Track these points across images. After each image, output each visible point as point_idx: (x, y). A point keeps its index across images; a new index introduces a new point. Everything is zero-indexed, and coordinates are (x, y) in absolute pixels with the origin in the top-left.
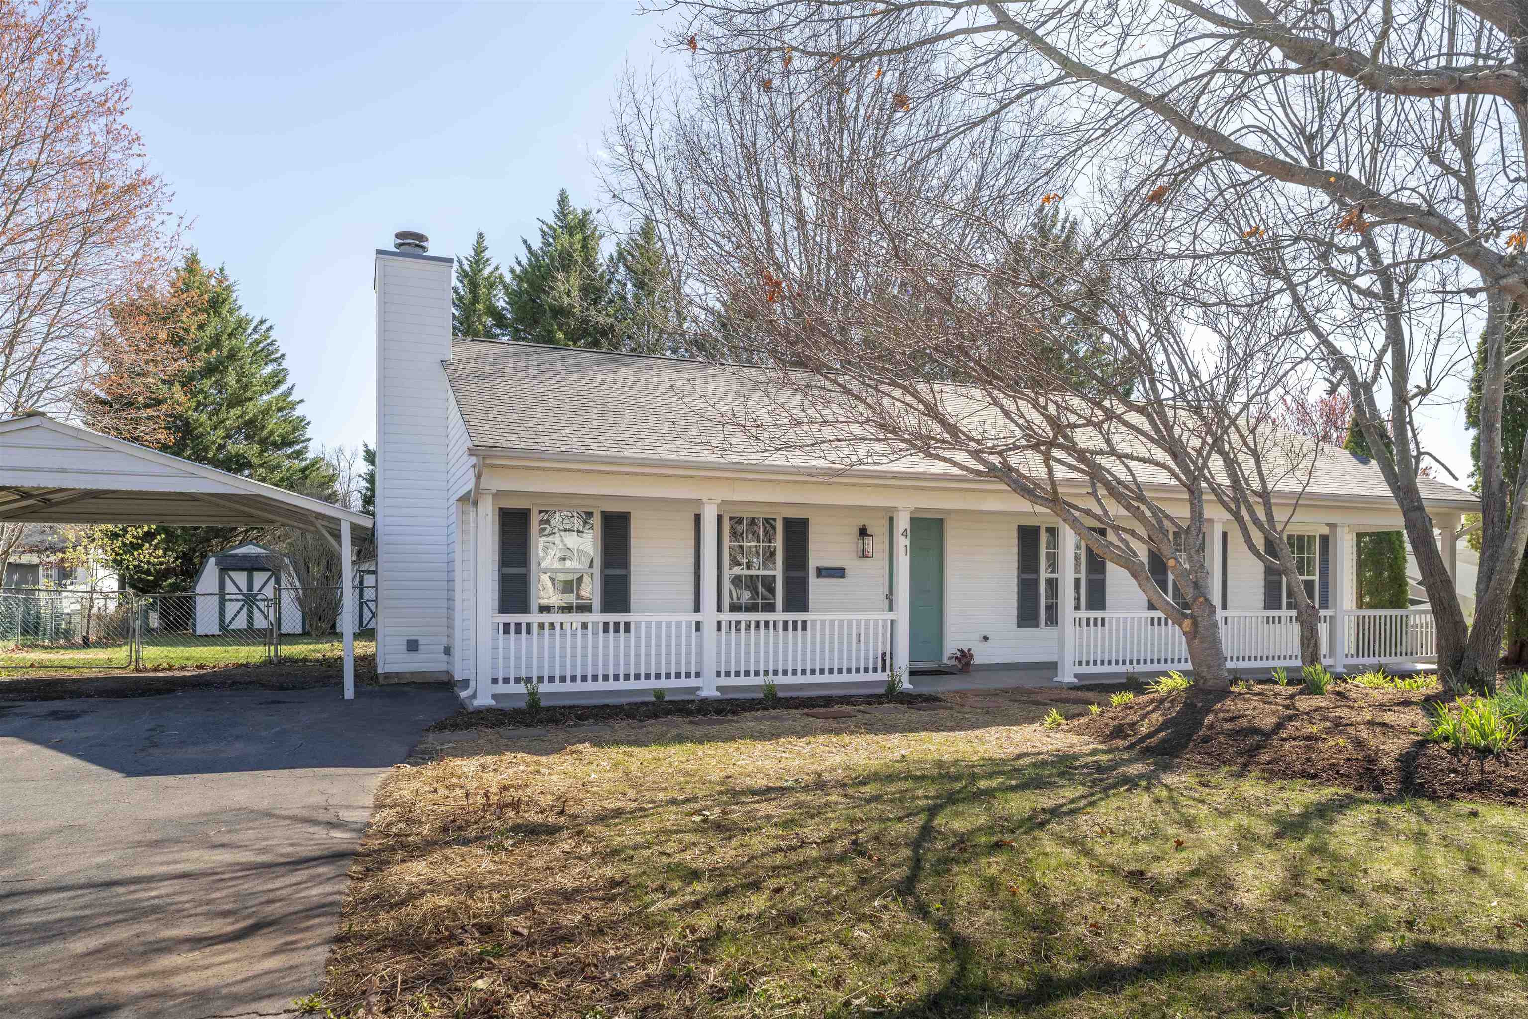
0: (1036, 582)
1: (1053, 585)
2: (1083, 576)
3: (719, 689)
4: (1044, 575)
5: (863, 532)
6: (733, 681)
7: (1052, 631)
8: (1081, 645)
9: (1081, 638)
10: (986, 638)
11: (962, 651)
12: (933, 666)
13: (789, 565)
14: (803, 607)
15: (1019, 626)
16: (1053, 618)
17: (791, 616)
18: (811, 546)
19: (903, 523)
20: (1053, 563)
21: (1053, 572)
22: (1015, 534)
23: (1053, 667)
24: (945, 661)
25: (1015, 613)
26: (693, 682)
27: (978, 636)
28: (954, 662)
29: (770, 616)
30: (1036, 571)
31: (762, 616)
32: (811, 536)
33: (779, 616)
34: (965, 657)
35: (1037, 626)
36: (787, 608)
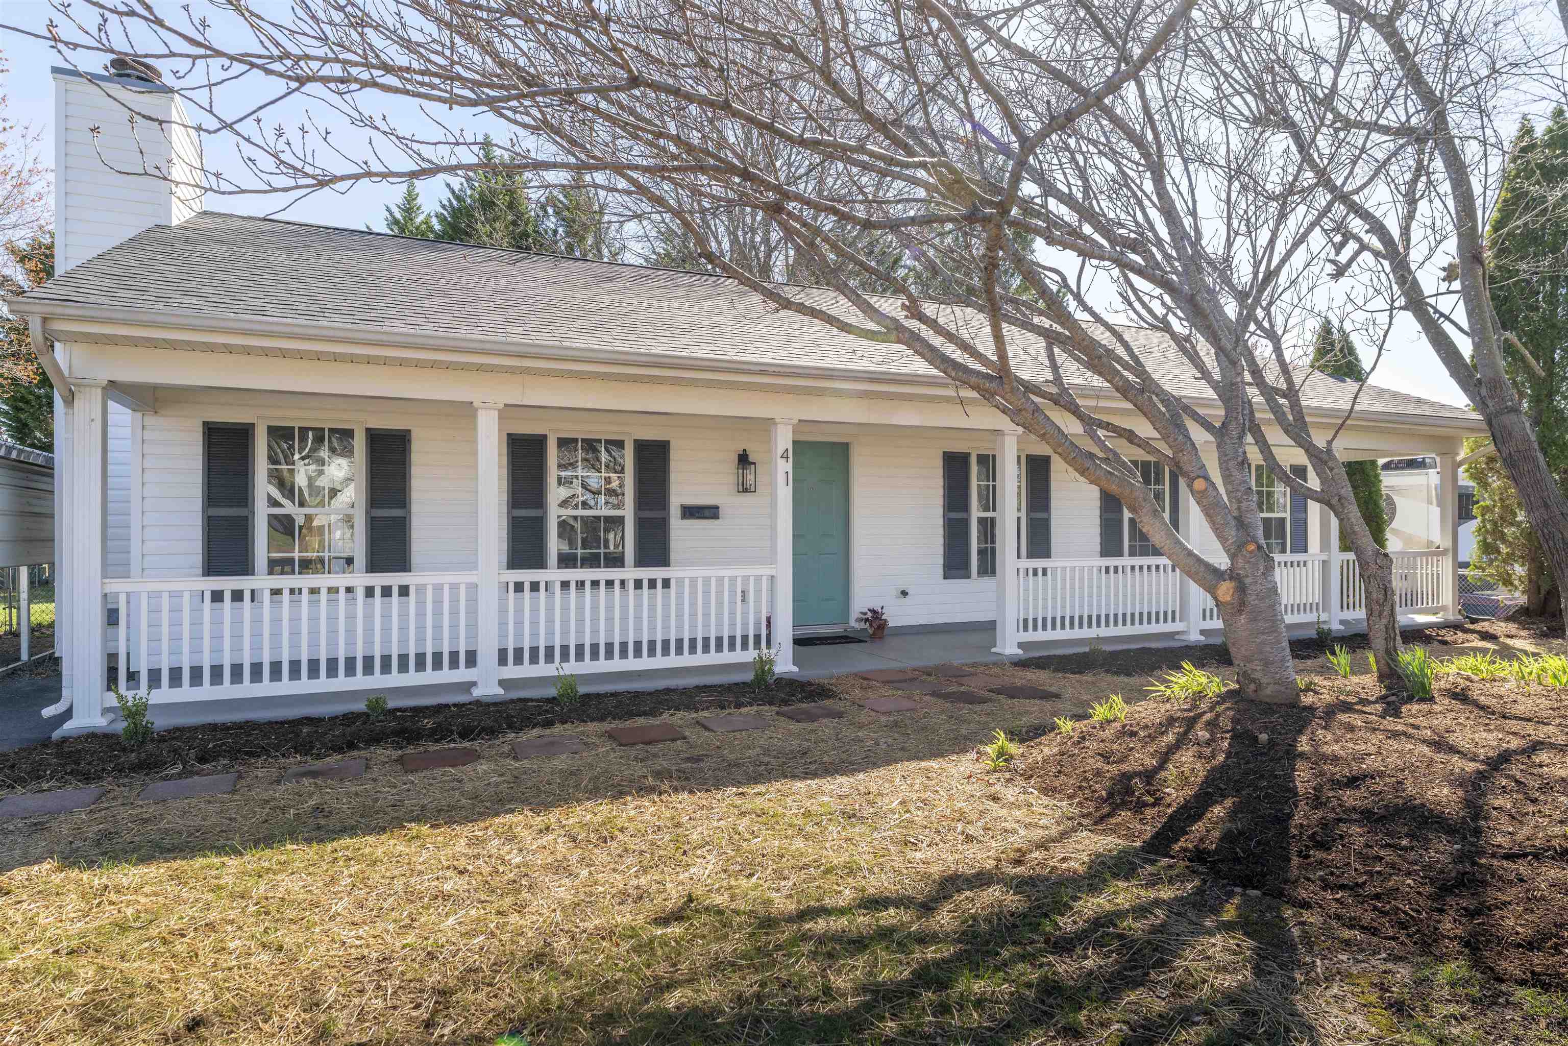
0: (966, 523)
1: (988, 528)
2: (1023, 515)
3: (502, 683)
4: (976, 513)
5: (744, 460)
6: (527, 671)
7: (988, 583)
8: (1026, 600)
9: (1026, 590)
10: (904, 593)
11: (874, 612)
12: (837, 630)
13: (642, 502)
14: (663, 560)
15: (946, 577)
16: (988, 567)
17: (646, 573)
18: (674, 477)
19: (784, 440)
20: (989, 499)
21: (986, 509)
22: (939, 463)
23: (989, 627)
24: (853, 623)
25: (941, 561)
26: (462, 674)
27: (895, 592)
28: (863, 625)
29: (615, 574)
30: (966, 508)
31: (602, 574)
32: (673, 465)
33: (630, 573)
34: (876, 620)
35: (969, 577)
36: (640, 562)
